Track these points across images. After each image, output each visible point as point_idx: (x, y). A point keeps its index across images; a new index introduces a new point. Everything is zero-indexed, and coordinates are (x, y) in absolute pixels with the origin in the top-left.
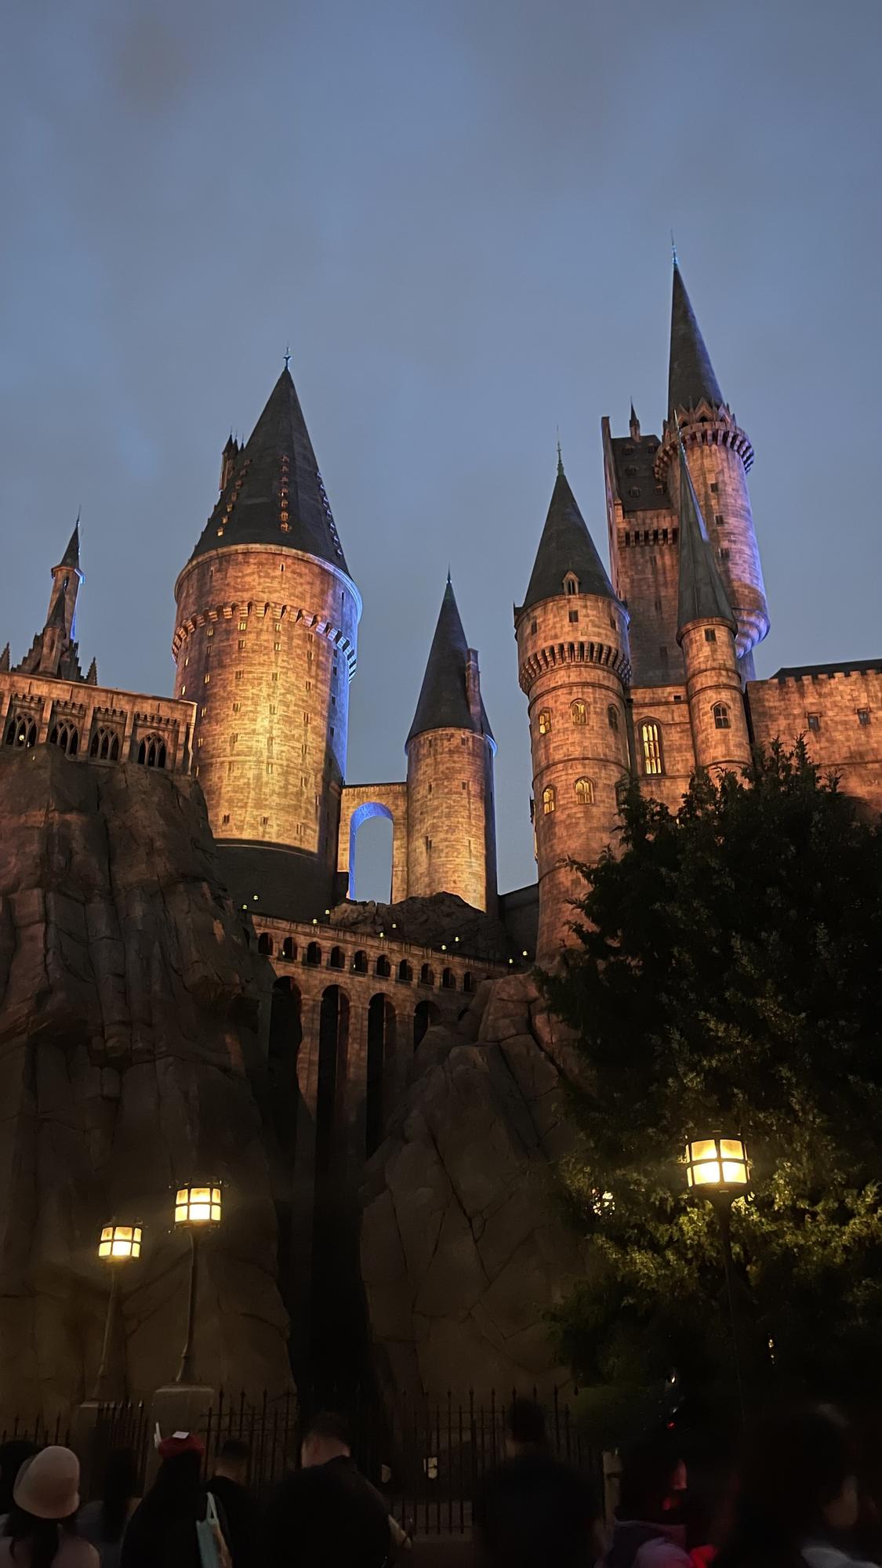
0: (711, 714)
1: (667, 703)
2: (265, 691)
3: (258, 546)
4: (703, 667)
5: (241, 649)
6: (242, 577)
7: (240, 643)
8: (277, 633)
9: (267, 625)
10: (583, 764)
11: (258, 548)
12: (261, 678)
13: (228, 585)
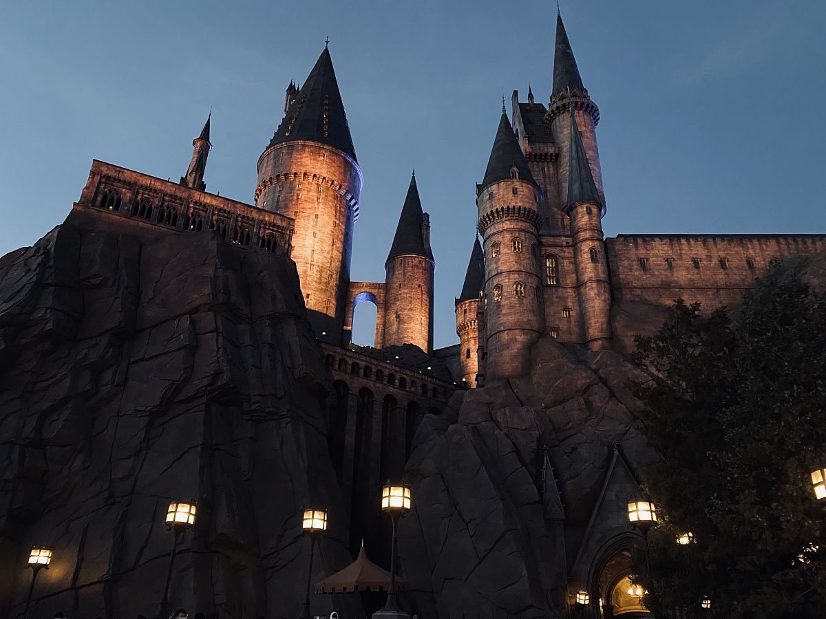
0: (588, 253)
1: (561, 246)
2: (311, 223)
4: (584, 227)
5: (298, 199)
6: (301, 159)
7: (298, 195)
8: (319, 192)
9: (314, 187)
10: (518, 274)
11: (310, 143)
12: (309, 216)
13: (292, 162)
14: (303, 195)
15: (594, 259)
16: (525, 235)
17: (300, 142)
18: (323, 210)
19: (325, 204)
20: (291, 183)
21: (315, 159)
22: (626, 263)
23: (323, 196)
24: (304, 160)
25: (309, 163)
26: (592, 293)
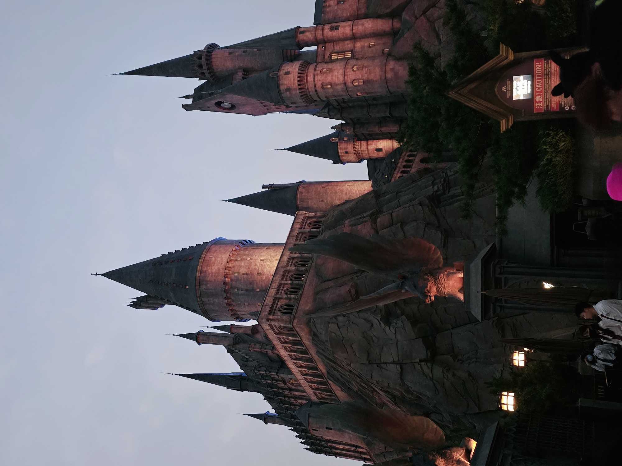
0: (333, 32)
4: (314, 35)
5: (247, 274)
6: (212, 273)
7: (243, 274)
8: (241, 260)
9: (237, 263)
10: (347, 69)
11: (199, 267)
12: (262, 265)
13: (215, 280)
14: (243, 270)
15: (337, 28)
16: (319, 67)
17: (198, 274)
18: (257, 256)
19: (252, 255)
20: (232, 280)
21: (214, 263)
22: (340, 12)
23: (244, 257)
24: (214, 271)
25: (217, 267)
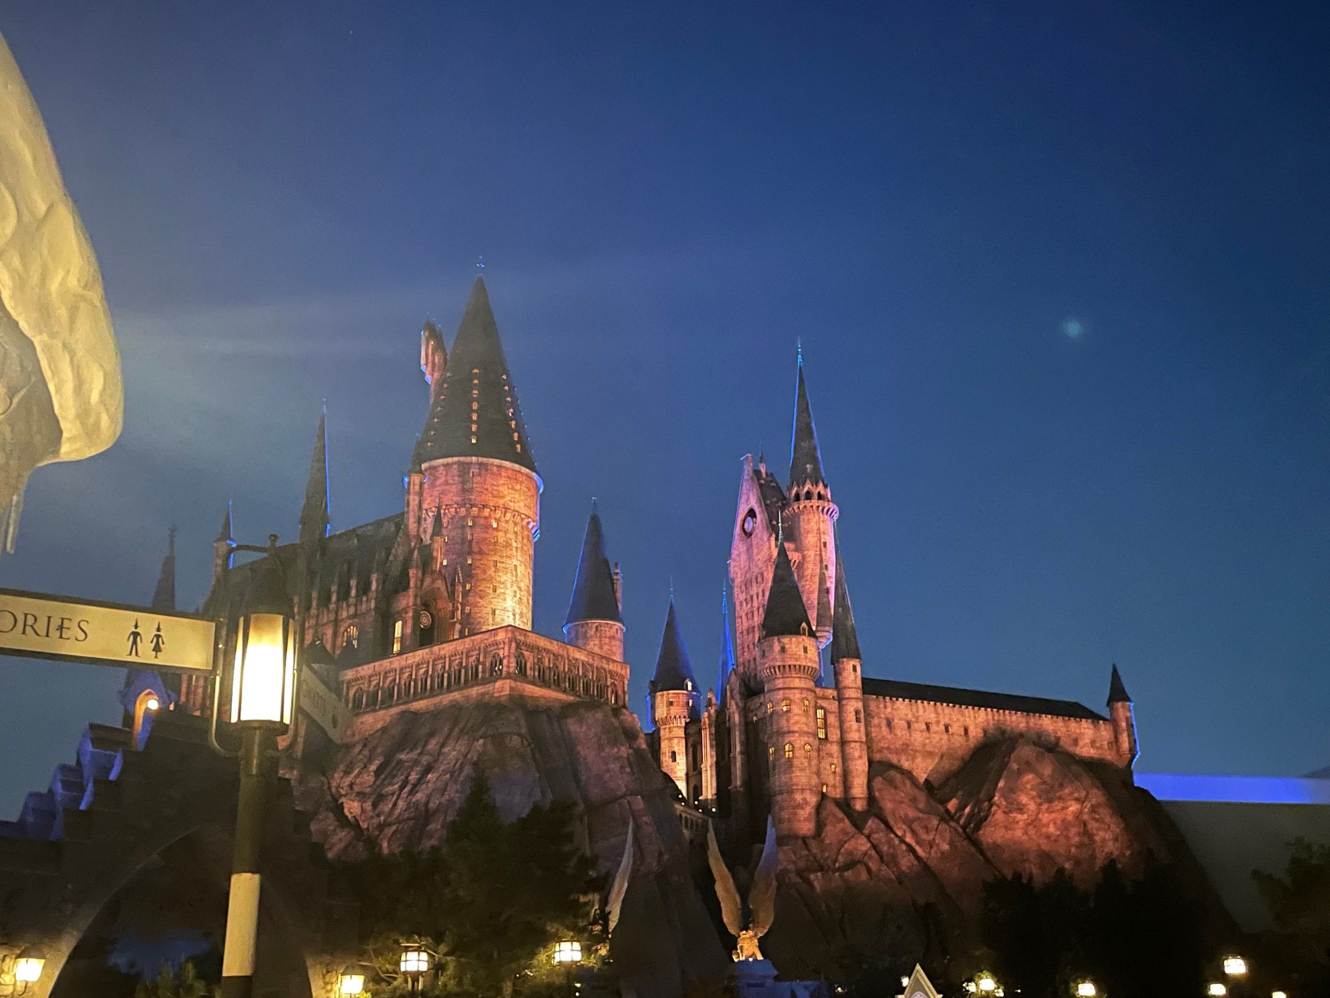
0: (854, 713)
1: (829, 699)
2: (510, 578)
3: (508, 463)
4: (850, 685)
5: (495, 543)
6: (497, 486)
7: (495, 537)
8: (516, 533)
9: (511, 526)
12: (508, 568)
13: (488, 489)
14: (501, 536)
15: (858, 720)
16: (810, 693)
17: (497, 462)
18: (521, 558)
19: (522, 550)
21: (513, 489)
22: (877, 721)
23: (520, 538)
24: (501, 489)
25: (506, 492)
26: (857, 754)
